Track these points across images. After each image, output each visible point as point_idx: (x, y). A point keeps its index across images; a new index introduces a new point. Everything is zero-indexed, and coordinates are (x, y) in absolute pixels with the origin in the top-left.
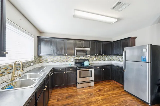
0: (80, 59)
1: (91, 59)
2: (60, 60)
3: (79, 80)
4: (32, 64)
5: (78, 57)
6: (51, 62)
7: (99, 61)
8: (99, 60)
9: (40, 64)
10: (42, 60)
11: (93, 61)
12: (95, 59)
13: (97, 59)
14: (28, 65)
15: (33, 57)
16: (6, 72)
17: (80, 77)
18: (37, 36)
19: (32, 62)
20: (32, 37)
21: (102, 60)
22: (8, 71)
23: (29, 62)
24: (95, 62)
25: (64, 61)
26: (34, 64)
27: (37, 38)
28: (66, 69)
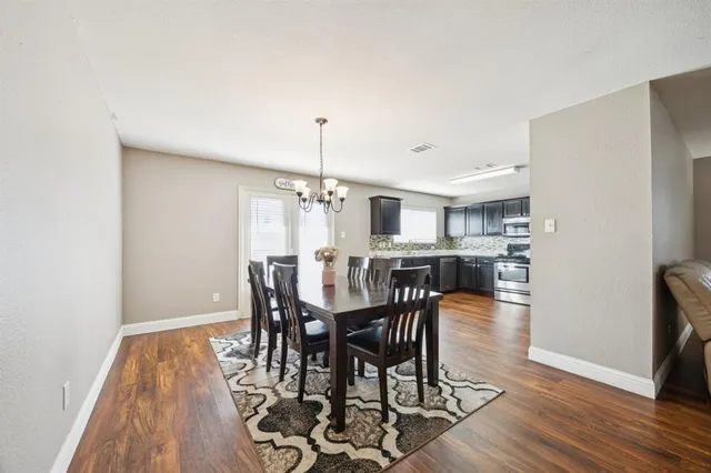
3: (498, 283)
4: (433, 248)
6: (467, 248)
9: (450, 249)
10: (454, 245)
14: (426, 247)
15: (435, 238)
16: (405, 248)
17: (500, 279)
18: (444, 207)
19: (433, 245)
20: (434, 212)
23: (428, 244)
26: (437, 248)
27: (444, 210)
28: (477, 259)
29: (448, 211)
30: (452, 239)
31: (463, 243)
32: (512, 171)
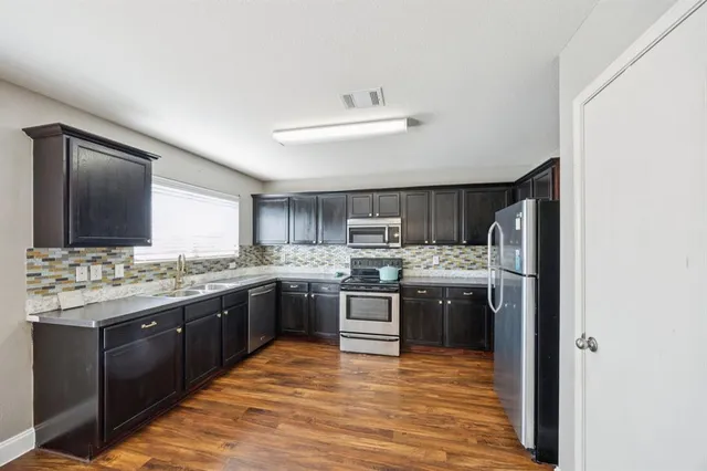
0: (374, 257)
1: (417, 259)
2: (312, 259)
3: (345, 324)
4: (233, 265)
5: (369, 250)
6: (288, 263)
7: (455, 268)
8: (455, 264)
9: (264, 267)
10: (268, 258)
11: (428, 267)
12: (435, 260)
13: (444, 261)
14: (218, 266)
15: (237, 248)
16: (169, 274)
17: (348, 317)
18: (252, 196)
19: (232, 261)
20: (234, 200)
21: (474, 264)
22: (172, 273)
23: (224, 259)
24: (436, 271)
25: (323, 264)
26: (239, 265)
27: (251, 199)
28: (310, 286)
29: (258, 202)
30: (264, 248)
31: (283, 256)
32: (402, 125)
